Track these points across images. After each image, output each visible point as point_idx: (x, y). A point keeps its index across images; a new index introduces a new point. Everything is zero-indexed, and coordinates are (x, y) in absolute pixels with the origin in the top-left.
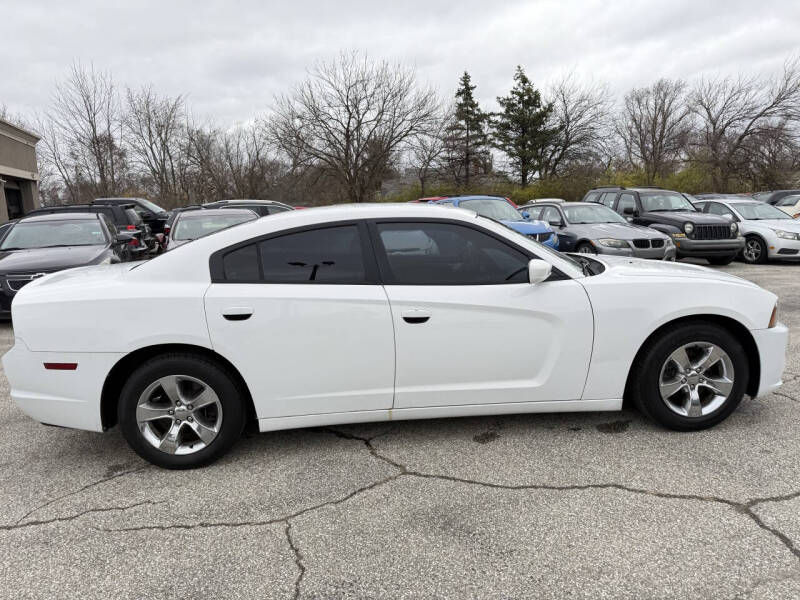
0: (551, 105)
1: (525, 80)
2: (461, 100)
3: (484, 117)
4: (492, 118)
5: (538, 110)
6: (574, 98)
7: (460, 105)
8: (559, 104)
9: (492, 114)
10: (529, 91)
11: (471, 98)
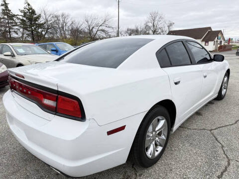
0: (40, 15)
1: (29, 5)
2: (3, 8)
3: (14, 16)
4: (18, 16)
5: (35, 16)
6: (48, 14)
7: (3, 10)
8: (43, 15)
9: (18, 15)
10: (31, 9)
11: (8, 8)
